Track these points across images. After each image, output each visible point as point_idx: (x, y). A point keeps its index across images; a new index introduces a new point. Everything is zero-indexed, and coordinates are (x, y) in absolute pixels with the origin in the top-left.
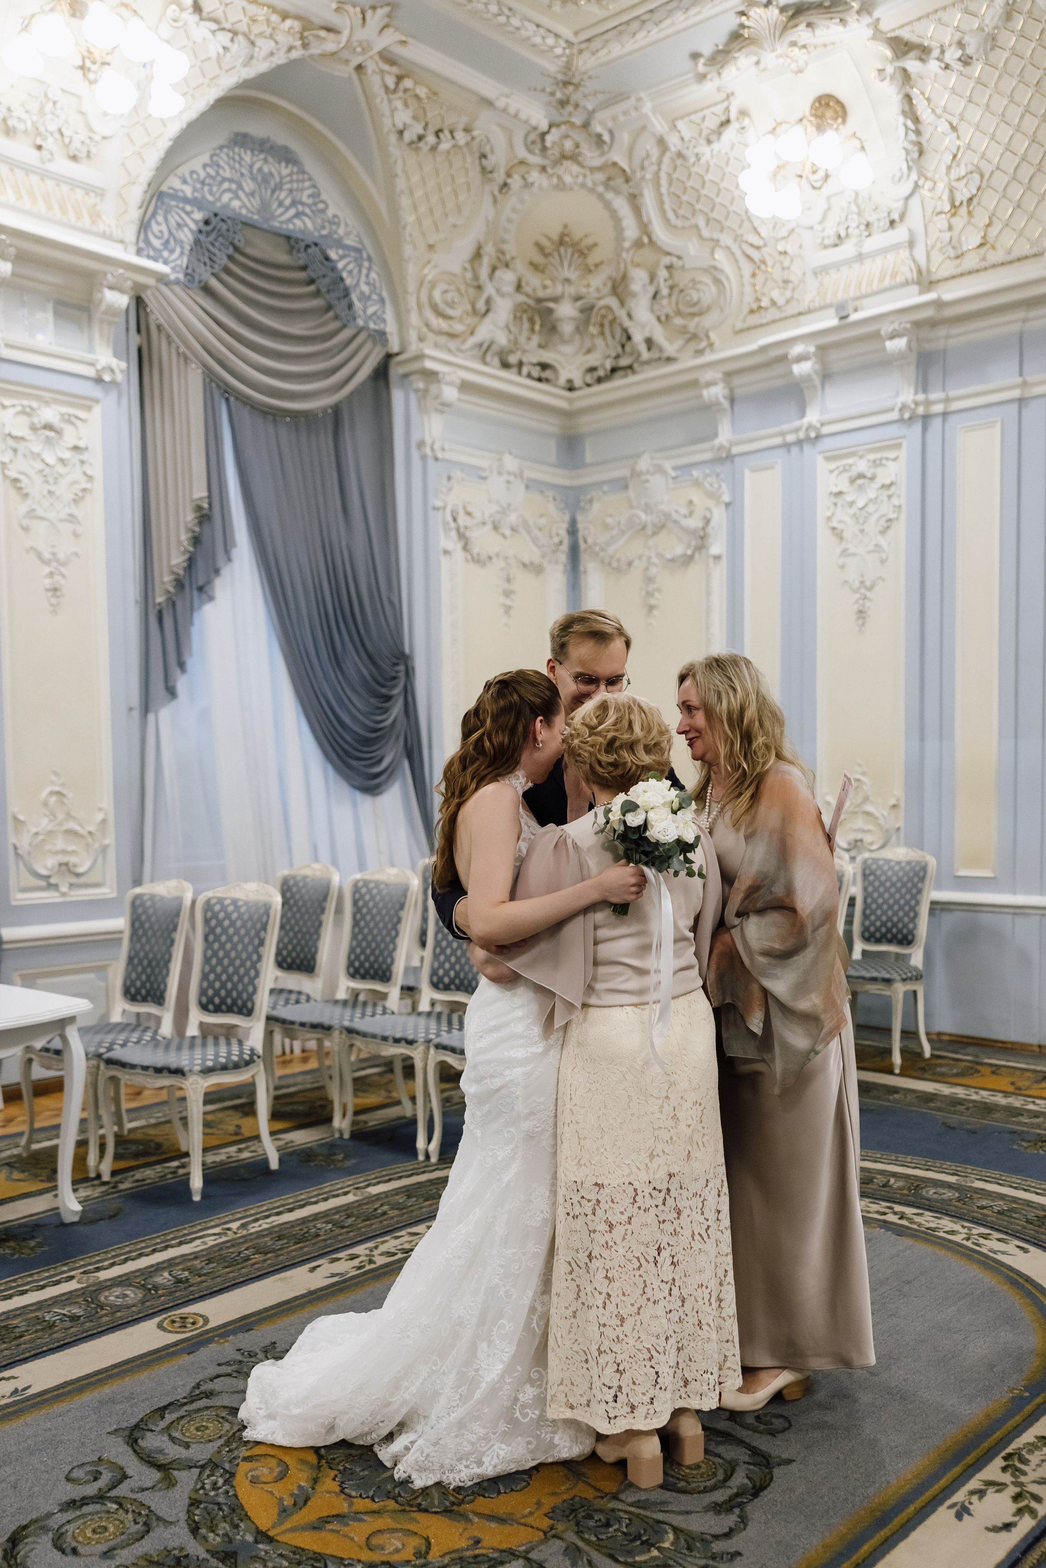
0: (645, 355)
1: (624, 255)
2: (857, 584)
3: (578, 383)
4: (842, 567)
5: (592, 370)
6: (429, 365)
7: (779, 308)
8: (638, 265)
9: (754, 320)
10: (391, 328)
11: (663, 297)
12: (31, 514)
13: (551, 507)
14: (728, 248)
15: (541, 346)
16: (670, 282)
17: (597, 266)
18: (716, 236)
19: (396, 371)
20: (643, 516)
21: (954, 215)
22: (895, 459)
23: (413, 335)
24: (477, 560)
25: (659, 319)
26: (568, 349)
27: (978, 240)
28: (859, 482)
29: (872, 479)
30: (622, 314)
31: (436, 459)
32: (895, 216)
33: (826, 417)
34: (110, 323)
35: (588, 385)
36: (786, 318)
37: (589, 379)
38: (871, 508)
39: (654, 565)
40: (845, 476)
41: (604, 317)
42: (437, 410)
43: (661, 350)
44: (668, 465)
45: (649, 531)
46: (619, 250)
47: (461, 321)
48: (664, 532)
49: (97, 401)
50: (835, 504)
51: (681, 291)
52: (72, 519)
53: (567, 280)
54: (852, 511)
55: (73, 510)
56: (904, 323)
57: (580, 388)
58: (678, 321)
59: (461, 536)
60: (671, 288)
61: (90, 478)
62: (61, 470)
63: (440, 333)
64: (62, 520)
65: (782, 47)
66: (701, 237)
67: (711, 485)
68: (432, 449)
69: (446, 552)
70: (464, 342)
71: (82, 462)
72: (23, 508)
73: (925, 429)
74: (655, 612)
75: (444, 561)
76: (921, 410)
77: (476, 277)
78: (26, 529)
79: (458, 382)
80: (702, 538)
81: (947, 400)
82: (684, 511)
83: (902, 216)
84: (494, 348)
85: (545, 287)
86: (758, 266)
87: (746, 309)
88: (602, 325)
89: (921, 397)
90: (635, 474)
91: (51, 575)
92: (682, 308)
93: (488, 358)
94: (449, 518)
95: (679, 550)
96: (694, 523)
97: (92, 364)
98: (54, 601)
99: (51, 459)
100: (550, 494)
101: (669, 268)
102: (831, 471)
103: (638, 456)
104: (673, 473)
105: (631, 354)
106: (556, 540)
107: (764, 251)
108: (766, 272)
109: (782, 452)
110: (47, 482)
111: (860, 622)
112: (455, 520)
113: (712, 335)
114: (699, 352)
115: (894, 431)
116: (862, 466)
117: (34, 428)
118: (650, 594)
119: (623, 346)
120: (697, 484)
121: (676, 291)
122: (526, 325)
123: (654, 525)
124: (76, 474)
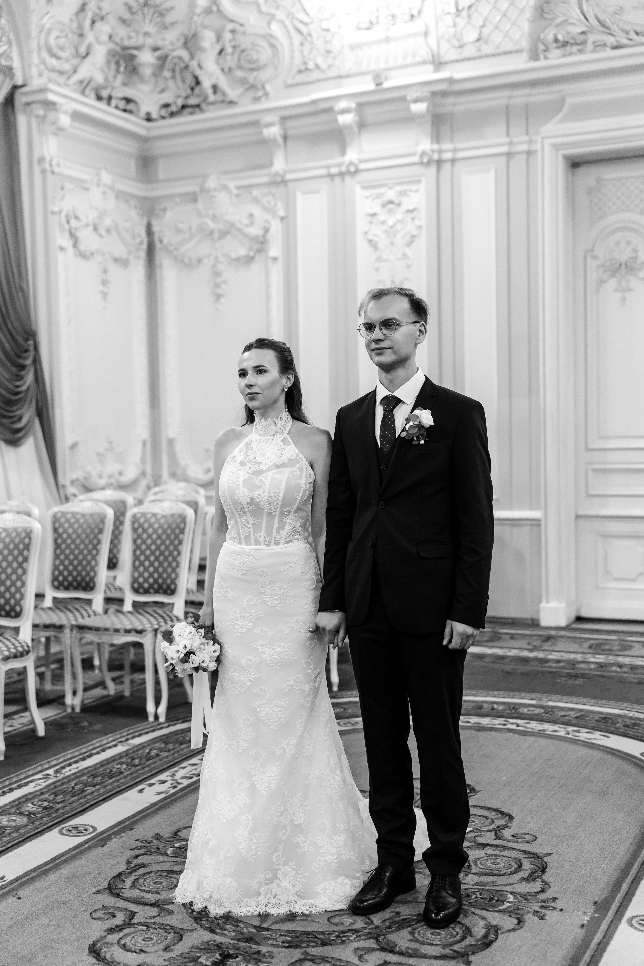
0: (212, 98)
1: (196, 18)
3: (155, 115)
4: (377, 270)
5: (166, 105)
6: (48, 96)
7: (322, 71)
8: (206, 27)
9: (301, 78)
10: (16, 64)
11: (227, 54)
13: (132, 213)
14: (282, 22)
15: (124, 84)
16: (233, 43)
17: (173, 24)
18: (272, 11)
19: (21, 99)
20: (210, 223)
21: (458, 16)
22: (417, 191)
23: (33, 71)
24: (83, 256)
25: (223, 70)
26: (146, 88)
27: (475, 36)
28: (390, 206)
29: (399, 205)
30: (194, 64)
31: (53, 172)
32: (414, 12)
33: (363, 157)
35: (163, 118)
36: (328, 79)
37: (164, 112)
38: (399, 227)
39: (221, 263)
40: (378, 202)
41: (175, 64)
42: (53, 133)
43: (224, 94)
44: (232, 185)
45: (216, 236)
46: (191, 14)
47: (69, 61)
48: (229, 237)
50: (371, 223)
51: (243, 51)
53: (147, 34)
54: (384, 228)
56: (425, 91)
57: (156, 120)
58: (239, 74)
59: (72, 234)
60: (234, 47)
63: (53, 70)
66: (260, 11)
67: (268, 202)
68: (50, 165)
69: (62, 248)
70: (69, 78)
73: (438, 170)
74: (222, 300)
75: (60, 255)
76: (436, 157)
77: (80, 27)
79: (70, 111)
80: (262, 243)
81: (455, 150)
82: (247, 223)
83: (419, 13)
84: (92, 84)
85: (130, 38)
86: (305, 37)
87: (295, 69)
88: (174, 71)
89: (436, 147)
90: (204, 190)
92: (243, 63)
93: (87, 91)
94: (64, 221)
95: (242, 251)
96: (255, 231)
100: (133, 203)
101: (233, 32)
102: (367, 198)
103: (206, 176)
104: (236, 192)
105: (199, 96)
106: (138, 240)
107: (312, 27)
108: (312, 42)
109: (327, 180)
112: (68, 223)
113: (268, 87)
114: (257, 99)
115: (417, 170)
116: (391, 195)
118: (217, 286)
119: (192, 89)
120: (257, 201)
121: (238, 51)
122: (113, 67)
123: (220, 231)
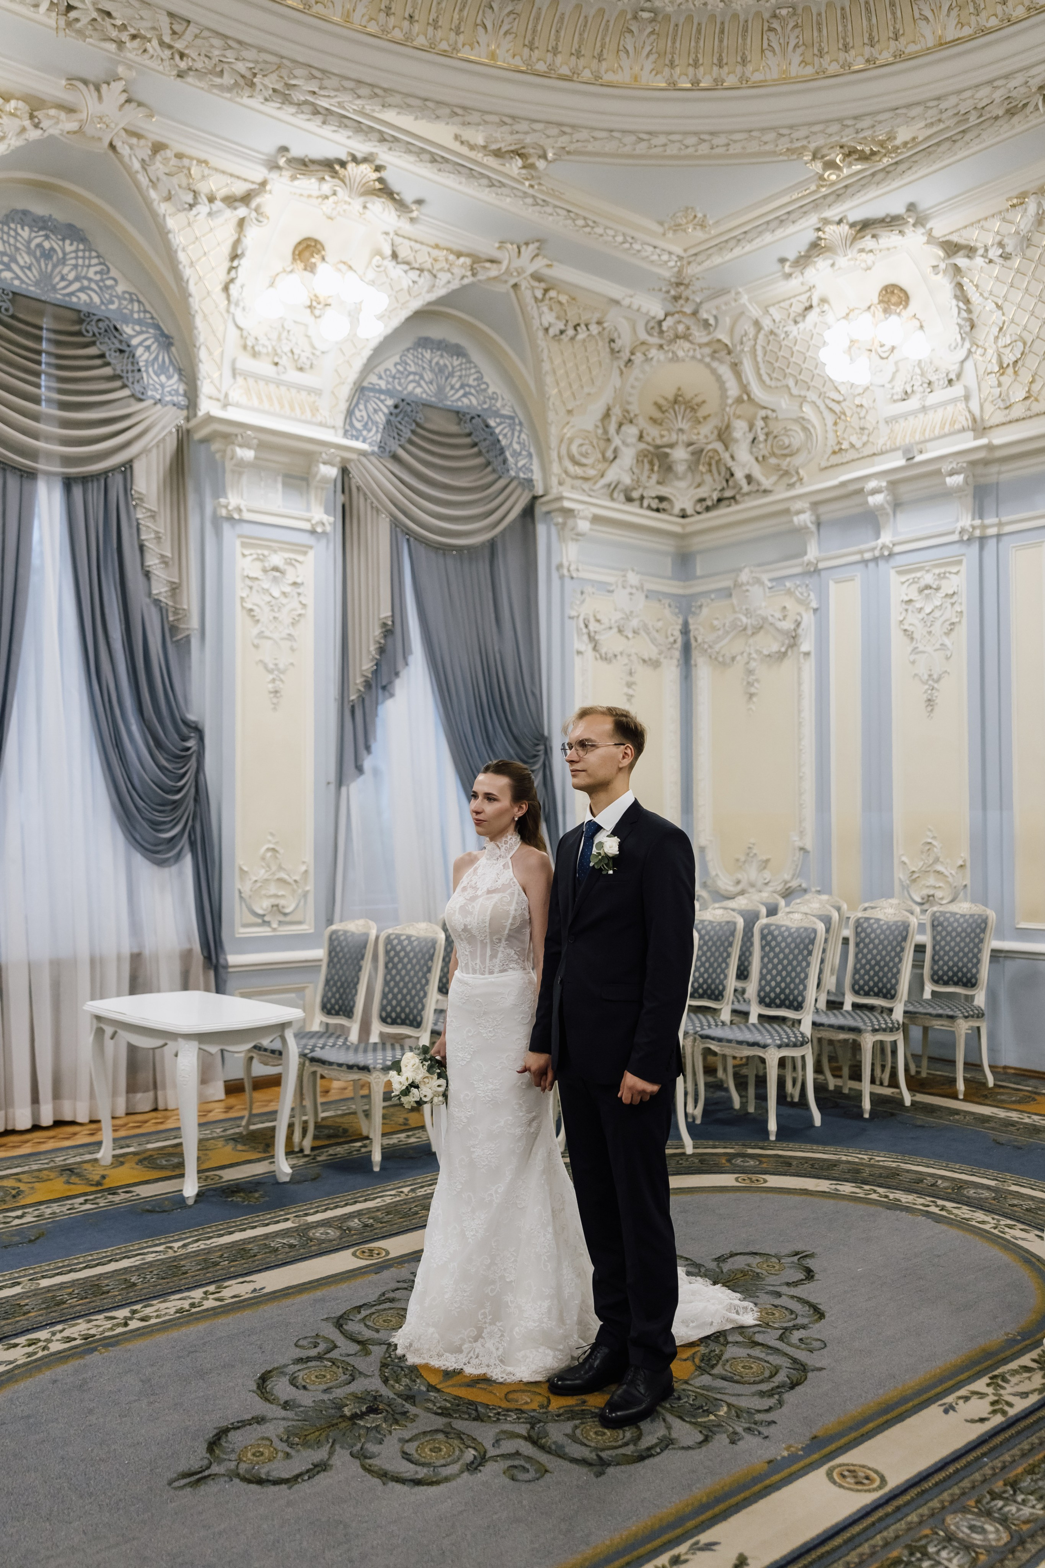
0: (746, 488)
1: (728, 409)
2: (926, 677)
3: (689, 511)
4: (913, 662)
5: (702, 500)
6: (567, 504)
7: (857, 450)
8: (739, 417)
9: (835, 459)
10: (537, 476)
11: (760, 442)
12: (261, 635)
13: (667, 612)
14: (814, 403)
15: (659, 483)
16: (766, 430)
17: (705, 418)
18: (803, 393)
19: (540, 510)
20: (744, 619)
21: (1002, 374)
22: (957, 573)
23: (554, 481)
24: (605, 659)
25: (757, 459)
26: (682, 484)
27: (1024, 395)
28: (926, 592)
29: (938, 589)
30: (726, 456)
31: (572, 578)
32: (953, 376)
33: (897, 539)
34: (322, 489)
35: (699, 513)
36: (863, 458)
37: (699, 508)
38: (937, 614)
39: (754, 659)
40: (915, 587)
41: (711, 458)
42: (573, 539)
43: (759, 484)
44: (765, 578)
45: (749, 632)
46: (723, 405)
47: (593, 467)
48: (762, 633)
49: (311, 547)
50: (907, 610)
51: (775, 437)
52: (290, 637)
53: (681, 430)
54: (921, 616)
55: (291, 630)
56: (962, 461)
57: (692, 516)
58: (773, 461)
59: (591, 638)
60: (767, 435)
61: (304, 606)
62: (284, 600)
63: (576, 477)
64: (283, 639)
65: (852, 253)
66: (791, 395)
67: (802, 594)
68: (569, 570)
69: (579, 653)
70: (595, 483)
71: (299, 594)
72: (255, 631)
73: (981, 548)
74: (755, 699)
75: (577, 660)
76: (977, 533)
77: (606, 432)
78: (256, 647)
79: (590, 516)
80: (794, 638)
81: (1000, 525)
82: (778, 615)
83: (959, 376)
84: (620, 487)
85: (662, 436)
86: (839, 416)
87: (829, 451)
88: (710, 465)
89: (977, 522)
90: (737, 585)
91: (273, 680)
92: (776, 451)
93: (615, 495)
94: (582, 626)
95: (775, 647)
96: (787, 625)
97: (309, 520)
98: (275, 700)
99: (276, 594)
100: (666, 602)
101: (765, 419)
102: (903, 583)
103: (740, 570)
104: (769, 584)
105: (734, 487)
106: (671, 639)
107: (843, 404)
108: (846, 421)
109: (861, 567)
110: (273, 610)
111: (929, 709)
112: (586, 626)
113: (801, 472)
114: (791, 486)
115: (956, 549)
116: (928, 578)
117: (265, 571)
118: (750, 684)
119: (727, 481)
120: (789, 592)
121: (771, 437)
122: (647, 466)
123: (753, 627)
124: (295, 604)
